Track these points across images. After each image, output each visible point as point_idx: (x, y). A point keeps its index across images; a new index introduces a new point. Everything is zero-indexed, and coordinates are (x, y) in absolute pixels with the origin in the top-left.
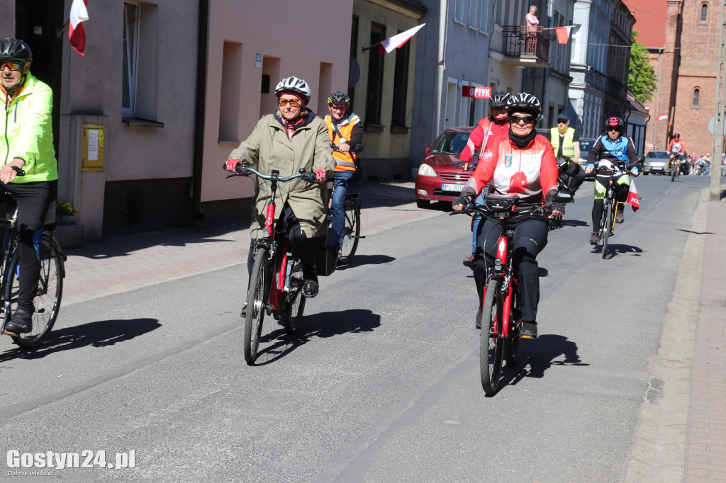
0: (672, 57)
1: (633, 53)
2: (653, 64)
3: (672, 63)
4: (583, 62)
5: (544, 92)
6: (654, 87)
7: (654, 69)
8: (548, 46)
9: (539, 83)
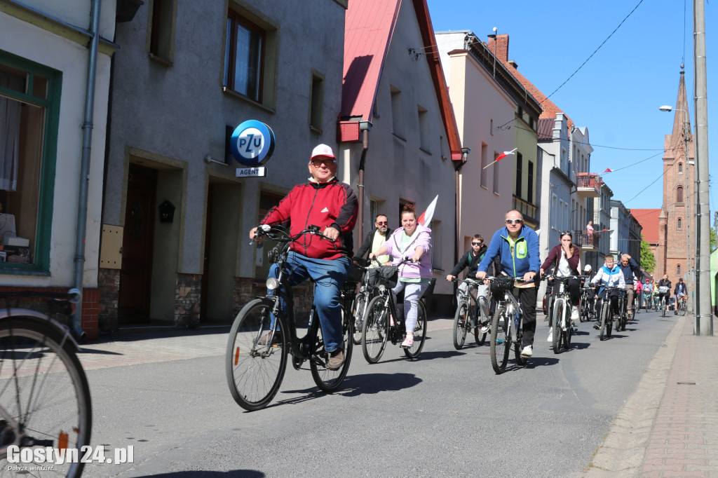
0: (663, 248)
1: (642, 247)
2: (653, 252)
3: (663, 251)
4: (616, 249)
5: (597, 264)
6: (655, 264)
7: (655, 255)
8: (598, 241)
9: (595, 259)
